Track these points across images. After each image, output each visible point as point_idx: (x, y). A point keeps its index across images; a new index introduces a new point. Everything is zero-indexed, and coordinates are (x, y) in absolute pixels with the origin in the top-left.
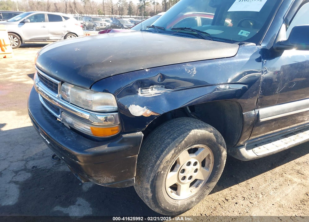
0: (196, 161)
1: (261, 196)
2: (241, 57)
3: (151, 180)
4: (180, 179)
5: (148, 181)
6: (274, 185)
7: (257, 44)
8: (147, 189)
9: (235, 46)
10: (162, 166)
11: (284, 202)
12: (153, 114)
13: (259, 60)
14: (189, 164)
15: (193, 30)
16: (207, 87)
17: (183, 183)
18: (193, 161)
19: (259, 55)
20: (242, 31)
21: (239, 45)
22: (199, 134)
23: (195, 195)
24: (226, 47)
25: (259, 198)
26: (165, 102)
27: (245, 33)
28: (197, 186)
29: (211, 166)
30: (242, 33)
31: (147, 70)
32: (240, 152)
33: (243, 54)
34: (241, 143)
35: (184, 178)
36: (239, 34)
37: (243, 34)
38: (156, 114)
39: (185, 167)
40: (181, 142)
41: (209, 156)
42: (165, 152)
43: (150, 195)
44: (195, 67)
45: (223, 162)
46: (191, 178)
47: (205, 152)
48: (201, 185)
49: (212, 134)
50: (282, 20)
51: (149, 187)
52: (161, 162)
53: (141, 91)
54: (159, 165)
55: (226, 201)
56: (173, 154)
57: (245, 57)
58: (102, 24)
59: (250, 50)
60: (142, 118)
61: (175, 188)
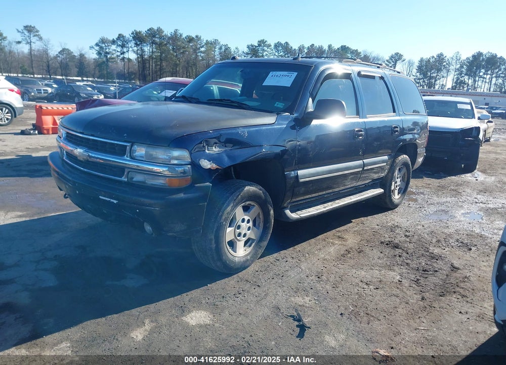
0: (249, 218)
1: (307, 255)
2: (279, 124)
3: (215, 230)
4: (237, 235)
5: (213, 232)
6: (318, 247)
7: (291, 114)
8: (211, 240)
9: (274, 116)
10: (224, 217)
11: (327, 257)
12: (218, 167)
13: (293, 128)
14: (243, 220)
15: (232, 102)
16: (256, 148)
17: (239, 241)
18: (247, 218)
19: (294, 123)
20: (277, 103)
21: (277, 114)
22: (251, 190)
23: (249, 254)
24: (267, 116)
25: (306, 256)
26: (226, 159)
27: (280, 105)
28: (250, 246)
29: (262, 225)
30: (278, 104)
31: (211, 132)
32: (285, 214)
33: (281, 122)
34: (285, 205)
35: (239, 235)
36: (276, 105)
37: (278, 106)
38: (220, 168)
39: (240, 223)
40: (238, 196)
41: (259, 215)
42: (226, 204)
43: (214, 246)
44: (246, 130)
45: (271, 222)
46: (245, 235)
47: (256, 210)
48: (254, 244)
49: (261, 191)
50: (309, 94)
51: (213, 237)
52: (223, 213)
53: (208, 149)
54: (222, 216)
55: (277, 261)
56: (232, 206)
57: (282, 124)
58: (40, 90)
59: (286, 118)
60: (210, 170)
61: (232, 244)
